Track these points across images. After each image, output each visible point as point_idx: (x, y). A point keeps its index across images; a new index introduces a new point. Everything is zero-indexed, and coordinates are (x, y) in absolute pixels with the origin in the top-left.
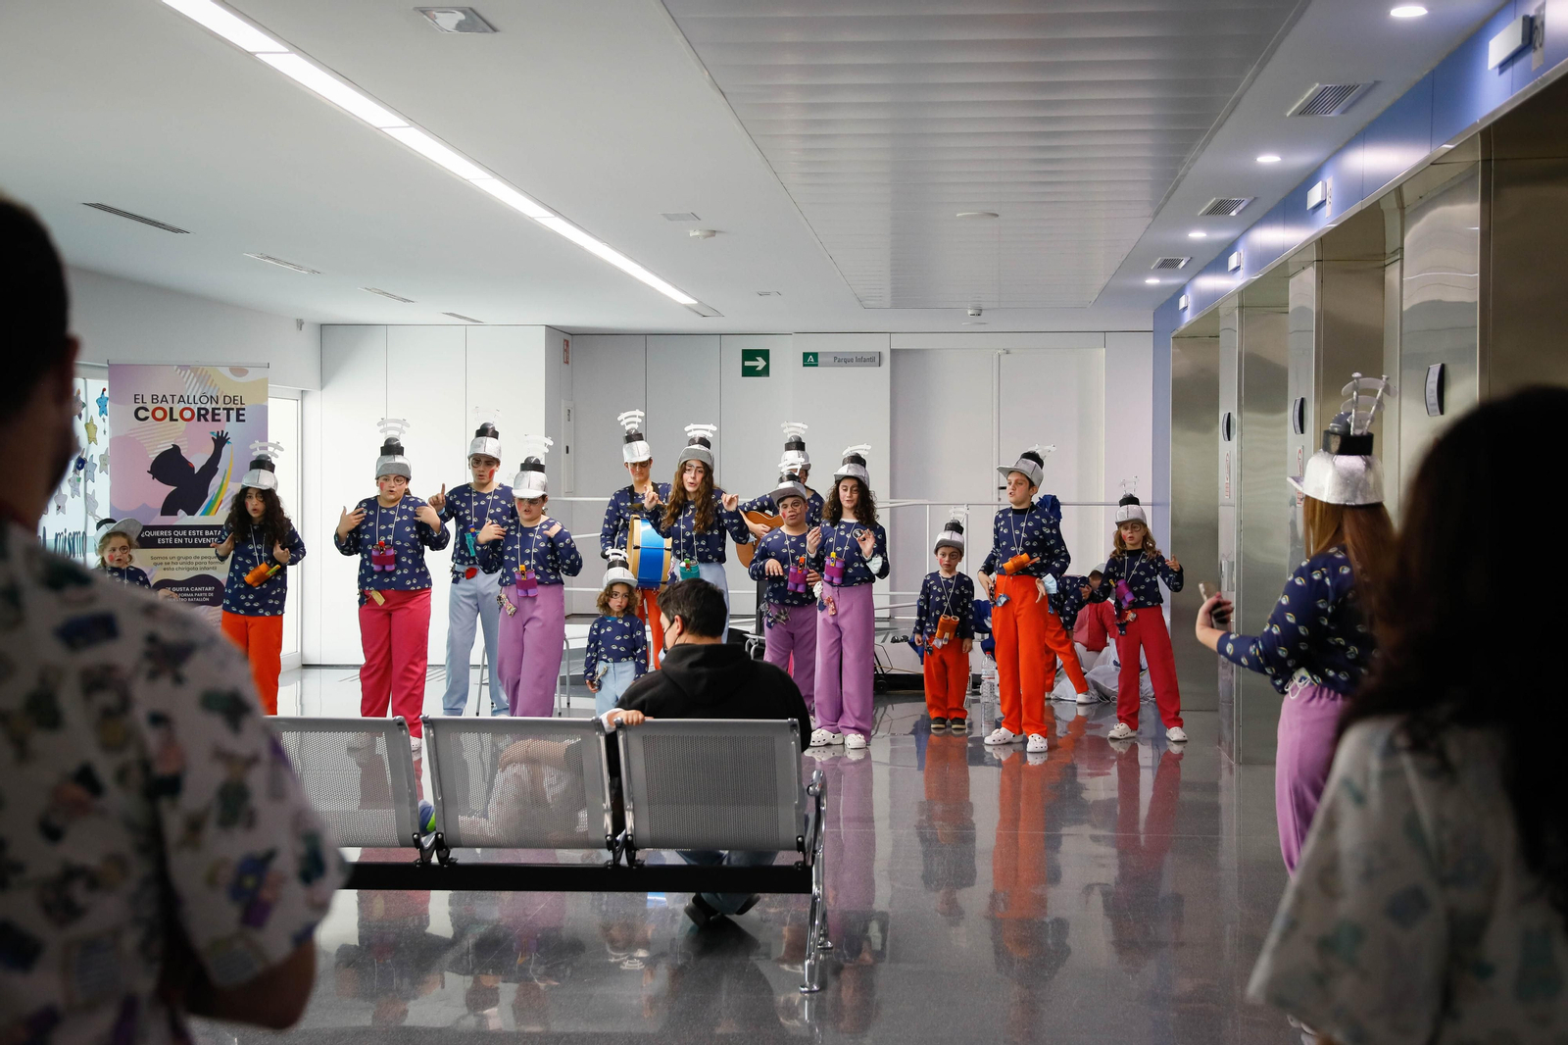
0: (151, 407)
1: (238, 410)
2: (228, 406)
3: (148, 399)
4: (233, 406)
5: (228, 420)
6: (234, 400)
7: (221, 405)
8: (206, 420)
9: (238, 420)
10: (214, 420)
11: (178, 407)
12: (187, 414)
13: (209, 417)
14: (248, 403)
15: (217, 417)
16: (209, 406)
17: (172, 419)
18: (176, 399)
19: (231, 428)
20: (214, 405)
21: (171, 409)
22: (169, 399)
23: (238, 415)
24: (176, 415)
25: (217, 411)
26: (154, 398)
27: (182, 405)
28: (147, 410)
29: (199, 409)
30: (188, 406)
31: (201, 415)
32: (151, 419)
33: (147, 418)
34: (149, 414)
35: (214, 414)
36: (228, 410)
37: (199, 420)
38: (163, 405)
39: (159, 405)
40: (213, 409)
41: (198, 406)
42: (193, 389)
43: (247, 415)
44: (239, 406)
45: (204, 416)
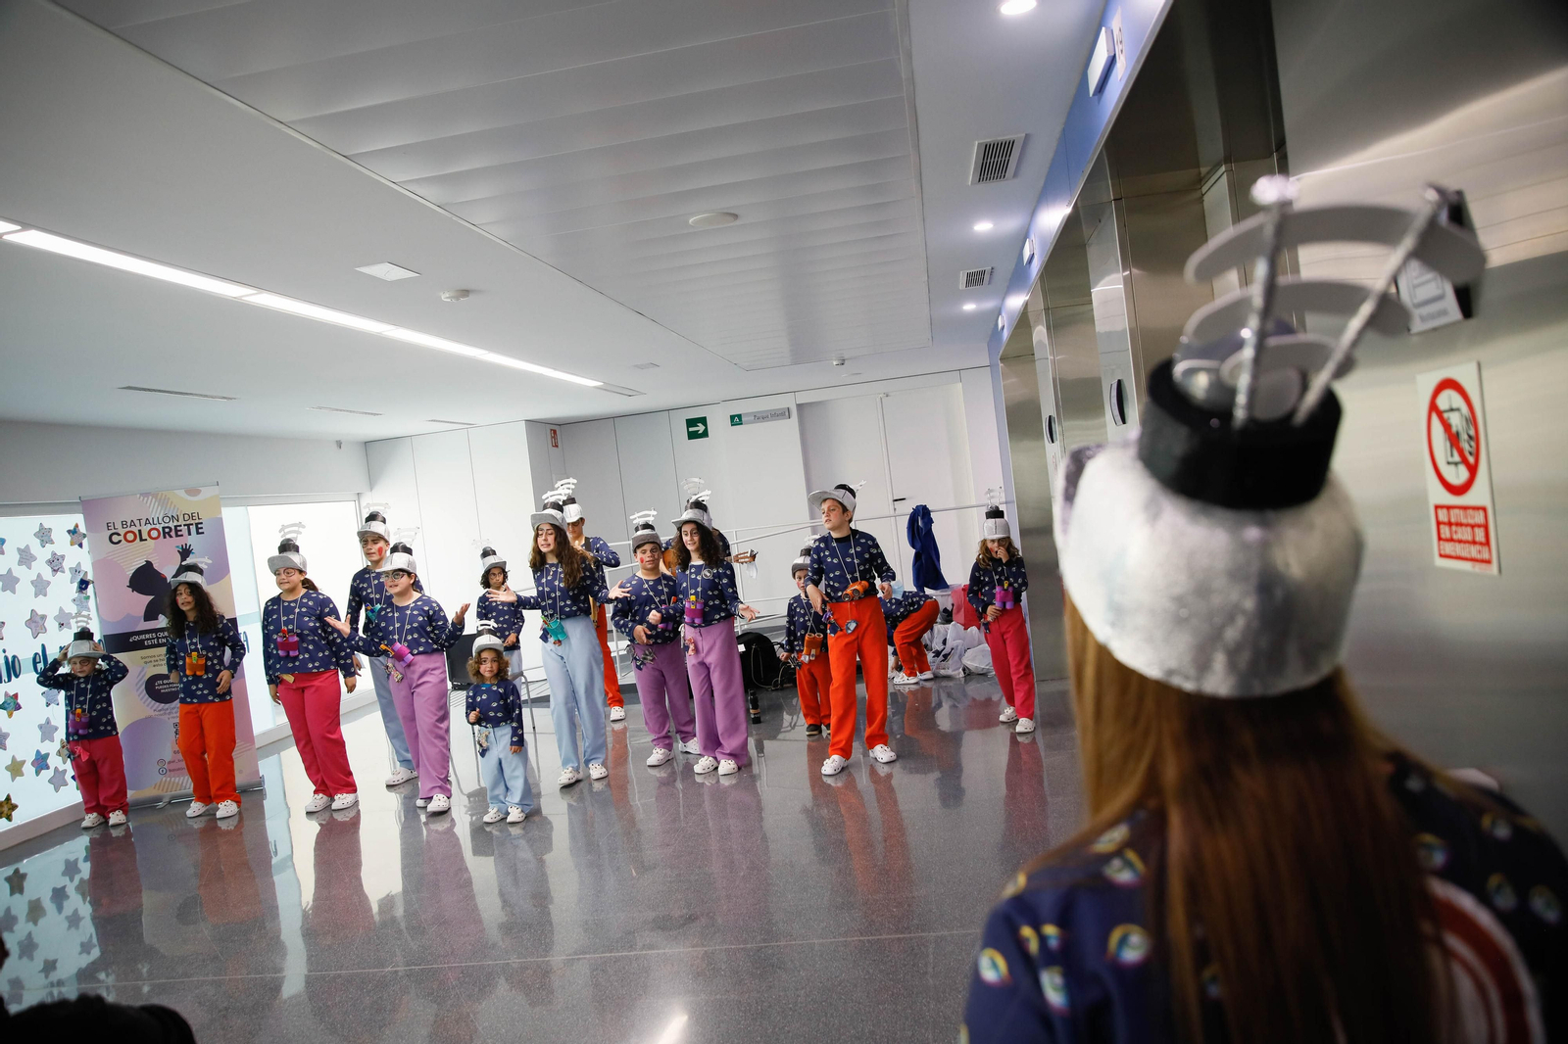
0: (122, 532)
1: (197, 524)
2: (188, 522)
3: (118, 525)
4: (192, 522)
5: (190, 534)
6: (192, 516)
7: (182, 522)
8: (171, 537)
9: (198, 533)
10: (177, 536)
11: (145, 529)
12: (154, 534)
13: (173, 533)
14: (204, 518)
15: (179, 533)
16: (171, 525)
17: (141, 540)
18: (143, 522)
19: (193, 540)
20: (176, 523)
21: (140, 531)
22: (137, 523)
23: (197, 529)
24: (145, 536)
25: (179, 528)
26: (124, 524)
27: (149, 527)
28: (119, 535)
29: (164, 528)
30: (153, 526)
31: (166, 533)
32: (123, 541)
33: (120, 541)
34: (121, 538)
35: (177, 531)
36: (188, 525)
37: (165, 537)
38: (133, 529)
39: (128, 529)
40: (176, 527)
41: (162, 525)
42: (156, 512)
43: (205, 528)
44: (197, 521)
45: (169, 533)
